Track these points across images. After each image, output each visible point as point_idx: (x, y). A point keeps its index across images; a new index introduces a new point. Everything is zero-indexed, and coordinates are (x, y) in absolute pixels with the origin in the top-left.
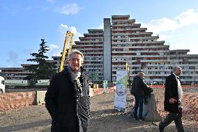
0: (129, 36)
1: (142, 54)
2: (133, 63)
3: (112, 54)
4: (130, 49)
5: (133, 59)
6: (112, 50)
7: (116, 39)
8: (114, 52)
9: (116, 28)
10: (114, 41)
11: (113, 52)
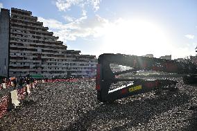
0: (31, 32)
1: (43, 51)
2: (34, 59)
3: (10, 48)
4: (31, 45)
5: (34, 54)
6: (10, 43)
7: (15, 32)
8: (13, 46)
9: (16, 21)
10: (13, 34)
11: (11, 46)
